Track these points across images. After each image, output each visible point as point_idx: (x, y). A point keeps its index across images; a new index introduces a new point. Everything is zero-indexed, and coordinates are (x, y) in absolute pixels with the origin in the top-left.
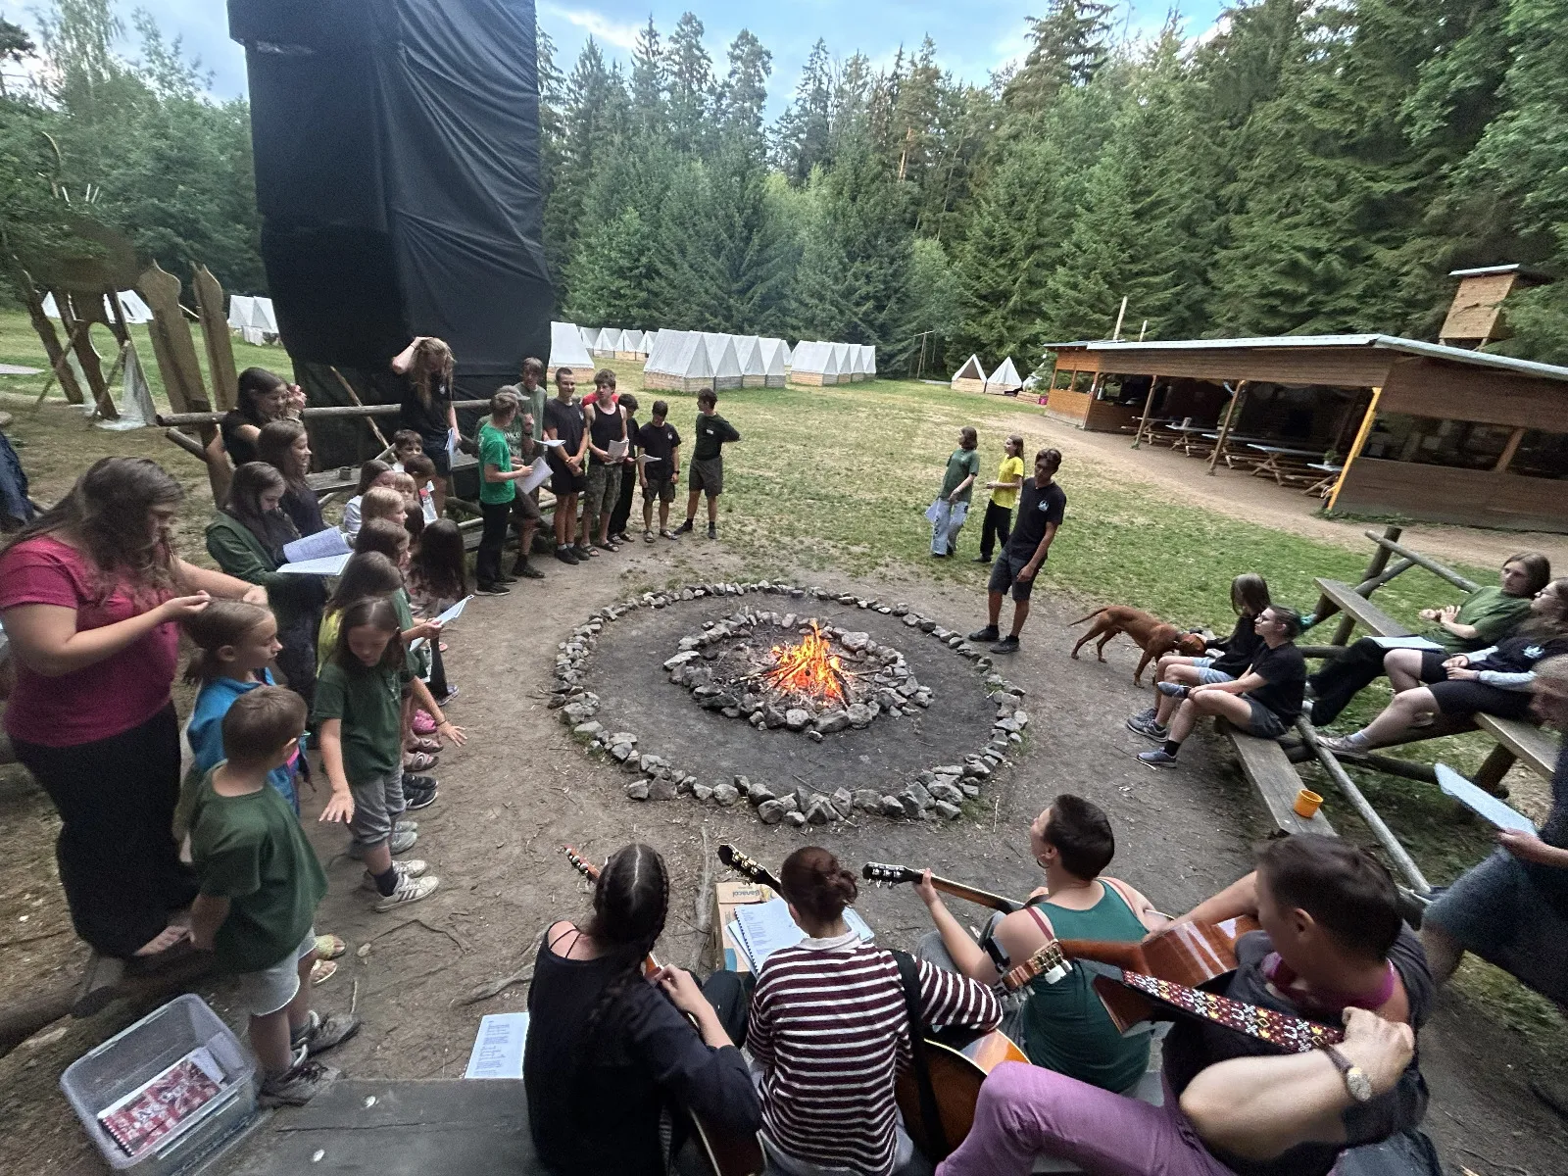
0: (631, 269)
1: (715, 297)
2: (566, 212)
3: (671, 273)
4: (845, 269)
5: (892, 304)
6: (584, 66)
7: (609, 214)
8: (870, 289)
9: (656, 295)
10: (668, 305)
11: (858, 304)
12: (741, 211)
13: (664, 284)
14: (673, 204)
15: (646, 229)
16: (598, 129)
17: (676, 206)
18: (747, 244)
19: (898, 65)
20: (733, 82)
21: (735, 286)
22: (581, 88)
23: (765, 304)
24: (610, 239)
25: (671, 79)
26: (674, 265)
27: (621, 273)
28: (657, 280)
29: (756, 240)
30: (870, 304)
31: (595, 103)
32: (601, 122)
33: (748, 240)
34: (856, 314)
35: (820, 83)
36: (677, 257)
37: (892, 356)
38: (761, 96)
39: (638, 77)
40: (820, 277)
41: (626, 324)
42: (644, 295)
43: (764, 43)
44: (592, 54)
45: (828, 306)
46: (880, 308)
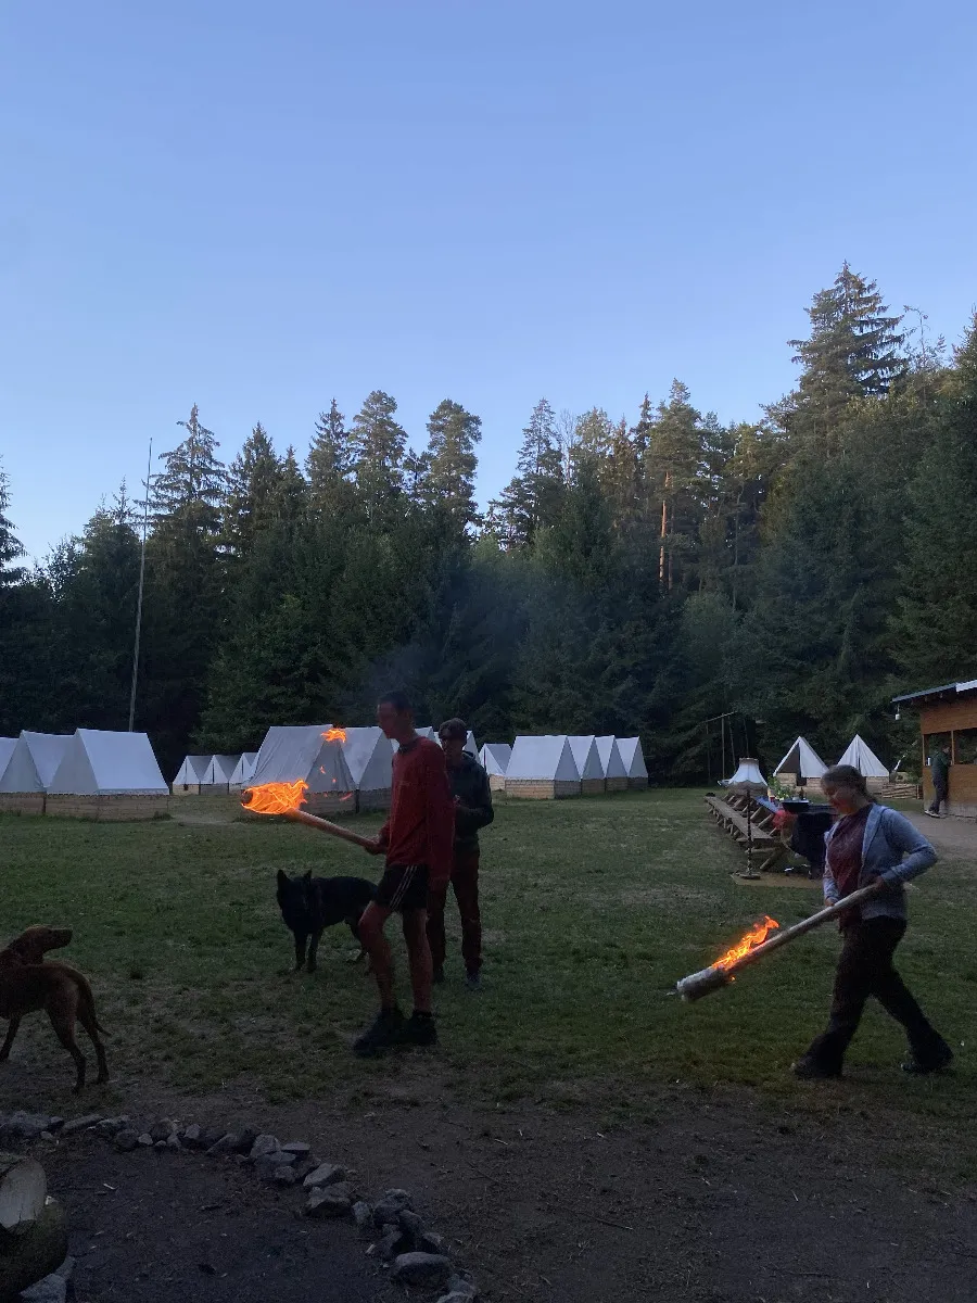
3: (343, 671)
4: (585, 640)
7: (262, 608)
12: (434, 583)
14: (348, 586)
15: (309, 620)
17: (350, 589)
18: (445, 623)
19: (645, 415)
20: (435, 453)
22: (243, 478)
25: (357, 459)
29: (458, 617)
33: (446, 619)
34: (609, 697)
39: (316, 459)
40: (551, 654)
44: (260, 442)
46: (644, 685)
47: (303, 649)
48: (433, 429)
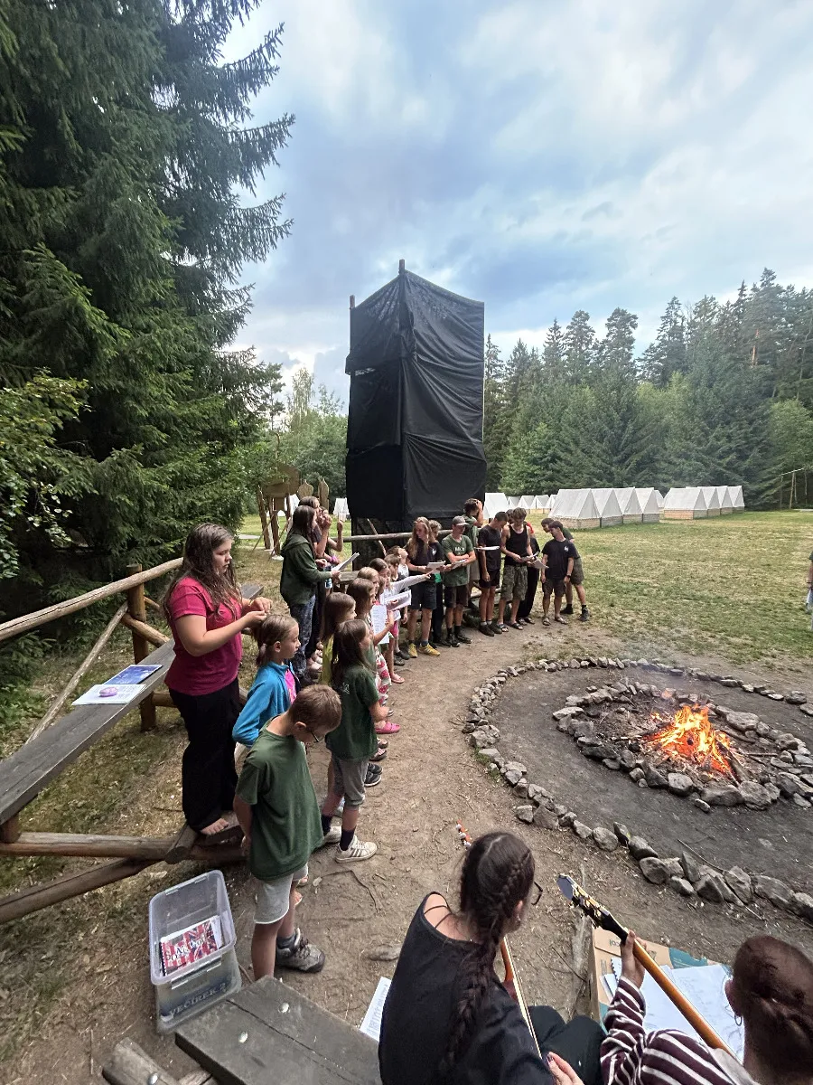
0: (541, 459)
1: (600, 468)
2: (502, 433)
3: (569, 457)
4: (707, 434)
5: (755, 453)
6: (515, 353)
7: (527, 428)
8: (733, 445)
9: (558, 472)
10: (566, 477)
11: (721, 457)
12: (618, 411)
13: (563, 464)
14: (570, 415)
15: (551, 434)
16: (522, 384)
17: (571, 417)
18: (624, 430)
19: (741, 295)
20: (610, 339)
21: (615, 459)
22: (513, 366)
23: (639, 467)
24: (528, 443)
25: (568, 348)
26: (570, 452)
27: (534, 462)
28: (559, 462)
29: (630, 427)
30: (733, 456)
31: (520, 372)
32: (524, 381)
33: (624, 428)
34: (720, 465)
35: (676, 322)
36: (572, 447)
37: (759, 492)
38: (631, 341)
39: (547, 352)
40: (685, 443)
41: (538, 492)
42: (550, 473)
43: (630, 312)
44: (521, 347)
45: (693, 462)
46: (743, 457)
47: (548, 448)
48: (609, 326)
